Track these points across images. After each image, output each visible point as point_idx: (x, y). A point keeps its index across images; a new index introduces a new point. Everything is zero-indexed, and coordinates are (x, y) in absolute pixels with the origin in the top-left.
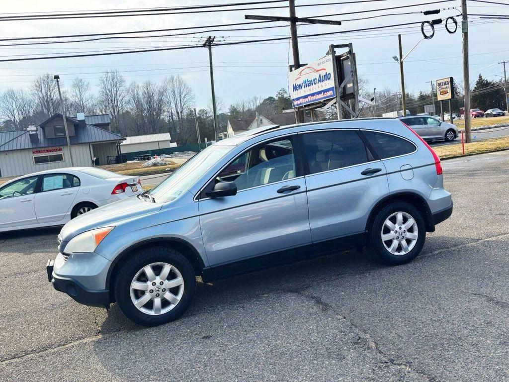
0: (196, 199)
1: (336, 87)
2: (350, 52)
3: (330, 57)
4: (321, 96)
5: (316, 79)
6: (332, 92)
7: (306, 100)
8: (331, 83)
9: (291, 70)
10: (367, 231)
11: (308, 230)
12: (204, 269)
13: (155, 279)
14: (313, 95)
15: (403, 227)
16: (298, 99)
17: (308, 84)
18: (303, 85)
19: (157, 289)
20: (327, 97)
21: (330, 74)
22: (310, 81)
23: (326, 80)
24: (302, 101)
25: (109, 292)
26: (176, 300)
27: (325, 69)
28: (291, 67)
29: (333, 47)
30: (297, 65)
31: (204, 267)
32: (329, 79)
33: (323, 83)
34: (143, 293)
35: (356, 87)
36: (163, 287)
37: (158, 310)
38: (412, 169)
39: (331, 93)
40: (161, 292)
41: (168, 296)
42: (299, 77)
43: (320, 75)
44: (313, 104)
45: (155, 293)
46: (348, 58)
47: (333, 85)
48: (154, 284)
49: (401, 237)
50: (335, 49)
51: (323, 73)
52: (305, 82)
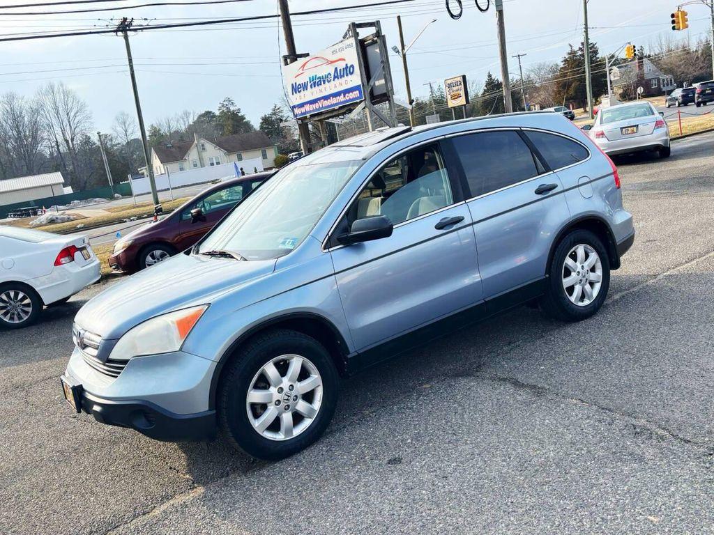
0: (325, 249)
1: (363, 85)
2: (378, 34)
3: (352, 41)
4: (341, 98)
5: (330, 74)
6: (357, 92)
7: (315, 106)
8: (356, 79)
9: (286, 64)
10: (547, 276)
11: (479, 282)
12: (349, 356)
13: (281, 382)
14: (326, 98)
15: (586, 265)
16: (302, 105)
17: (317, 82)
18: (309, 85)
19: (286, 398)
20: (350, 100)
21: (352, 66)
22: (320, 78)
23: (347, 75)
24: (307, 108)
25: (216, 413)
26: (312, 410)
27: (344, 60)
28: (285, 58)
29: (355, 26)
30: (292, 56)
31: (349, 353)
32: (351, 73)
33: (343, 80)
34: (264, 407)
35: (389, 85)
36: (293, 393)
37: (289, 432)
38: (591, 182)
39: (356, 94)
40: (291, 402)
41: (302, 406)
42: (301, 71)
43: (336, 69)
44: (322, 113)
45: (283, 405)
46: (374, 42)
47: (359, 83)
48: (281, 390)
49: (584, 280)
50: (358, 30)
51: (341, 65)
52: (312, 79)
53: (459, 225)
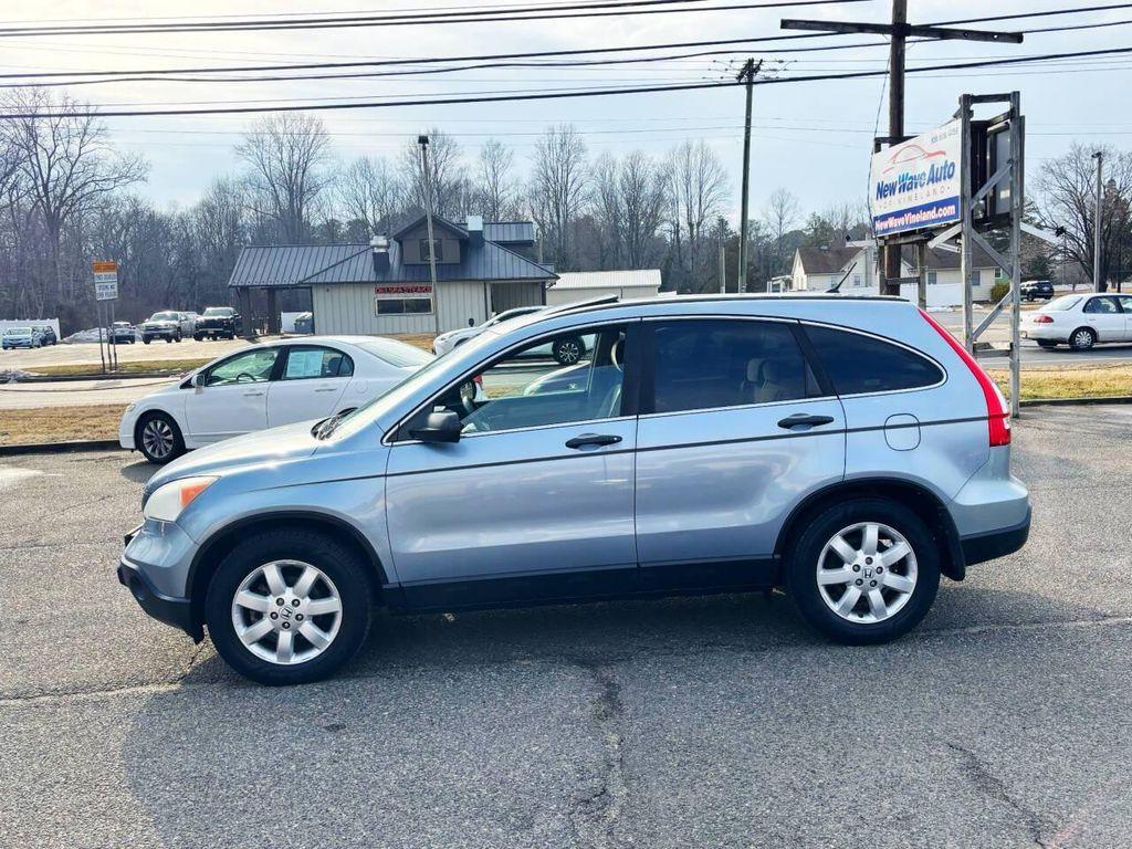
0: (388, 441)
1: (963, 196)
2: (1013, 114)
3: (959, 123)
4: (931, 215)
5: (924, 174)
6: (953, 207)
7: (901, 221)
8: (952, 187)
9: (878, 148)
10: (777, 556)
11: (631, 535)
12: (385, 587)
13: (284, 592)
14: (914, 210)
15: (878, 558)
16: (884, 218)
17: (908, 184)
18: (898, 186)
19: (286, 613)
20: (943, 218)
21: (953, 164)
22: (911, 178)
23: (945, 178)
24: (892, 222)
25: (191, 604)
26: (322, 640)
27: (944, 153)
28: (878, 143)
29: (968, 100)
30: (897, 137)
31: (387, 581)
32: (950, 176)
33: (937, 186)
34: (259, 616)
35: (1017, 200)
36: (297, 610)
37: (285, 655)
38: (919, 425)
39: (951, 210)
40: (292, 620)
41: (308, 630)
42: (890, 165)
43: (933, 166)
44: (913, 233)
45: (281, 620)
46: (1006, 128)
47: (958, 193)
48: (280, 602)
49: (867, 581)
50: (974, 107)
51: (940, 161)
52: (902, 179)
53: (609, 448)
